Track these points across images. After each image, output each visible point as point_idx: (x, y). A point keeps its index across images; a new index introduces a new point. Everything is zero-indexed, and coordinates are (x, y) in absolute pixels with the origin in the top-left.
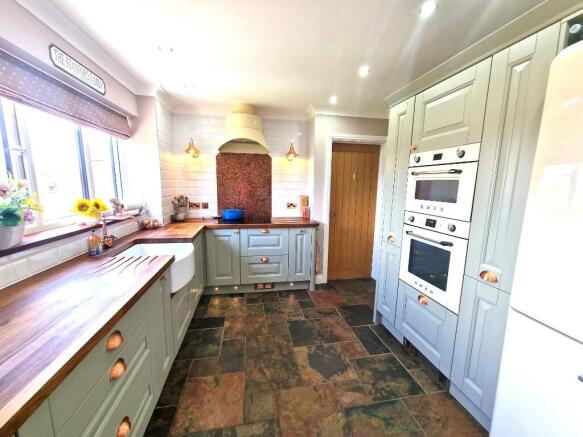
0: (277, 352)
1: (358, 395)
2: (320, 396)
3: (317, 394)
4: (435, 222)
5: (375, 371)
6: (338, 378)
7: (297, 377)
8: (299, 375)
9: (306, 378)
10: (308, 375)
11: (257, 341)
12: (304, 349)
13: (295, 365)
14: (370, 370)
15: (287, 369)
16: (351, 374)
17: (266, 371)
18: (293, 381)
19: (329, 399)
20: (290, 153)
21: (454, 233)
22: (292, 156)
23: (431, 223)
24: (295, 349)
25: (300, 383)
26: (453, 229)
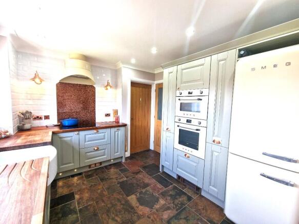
0: (119, 204)
1: (169, 211)
2: (152, 220)
3: (150, 220)
4: (191, 120)
5: (171, 196)
6: (157, 206)
7: (136, 214)
8: (137, 213)
9: (141, 213)
10: (141, 211)
11: (103, 201)
12: (133, 197)
13: (132, 208)
14: (169, 196)
15: (129, 212)
16: (162, 202)
17: (116, 218)
18: (135, 218)
19: (158, 220)
20: (107, 86)
21: (200, 125)
22: (109, 87)
23: (189, 121)
24: (129, 198)
25: (139, 217)
26: (200, 123)
